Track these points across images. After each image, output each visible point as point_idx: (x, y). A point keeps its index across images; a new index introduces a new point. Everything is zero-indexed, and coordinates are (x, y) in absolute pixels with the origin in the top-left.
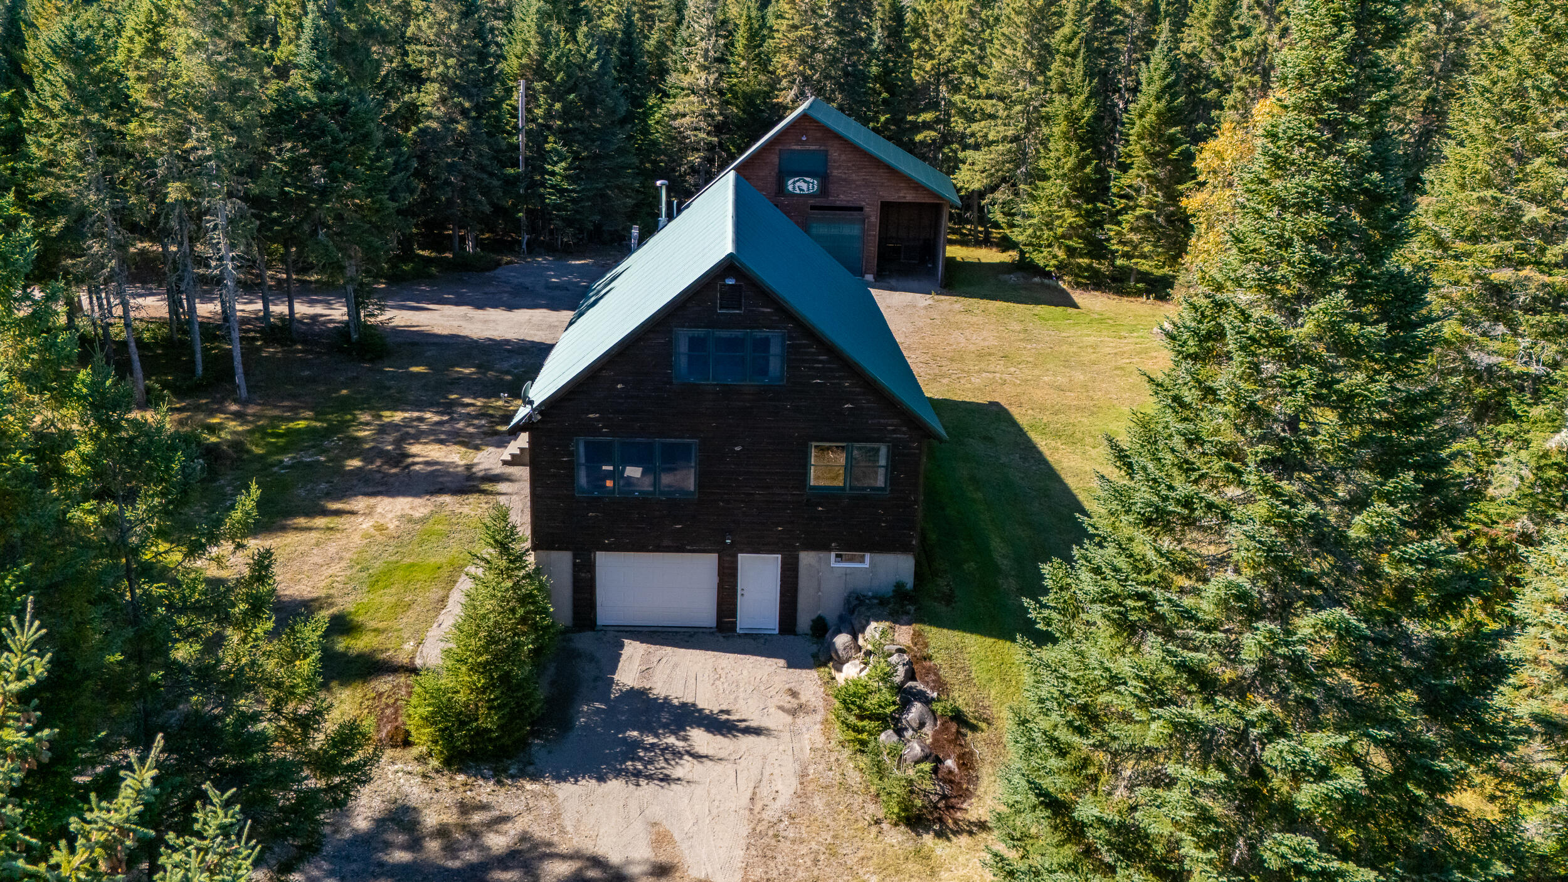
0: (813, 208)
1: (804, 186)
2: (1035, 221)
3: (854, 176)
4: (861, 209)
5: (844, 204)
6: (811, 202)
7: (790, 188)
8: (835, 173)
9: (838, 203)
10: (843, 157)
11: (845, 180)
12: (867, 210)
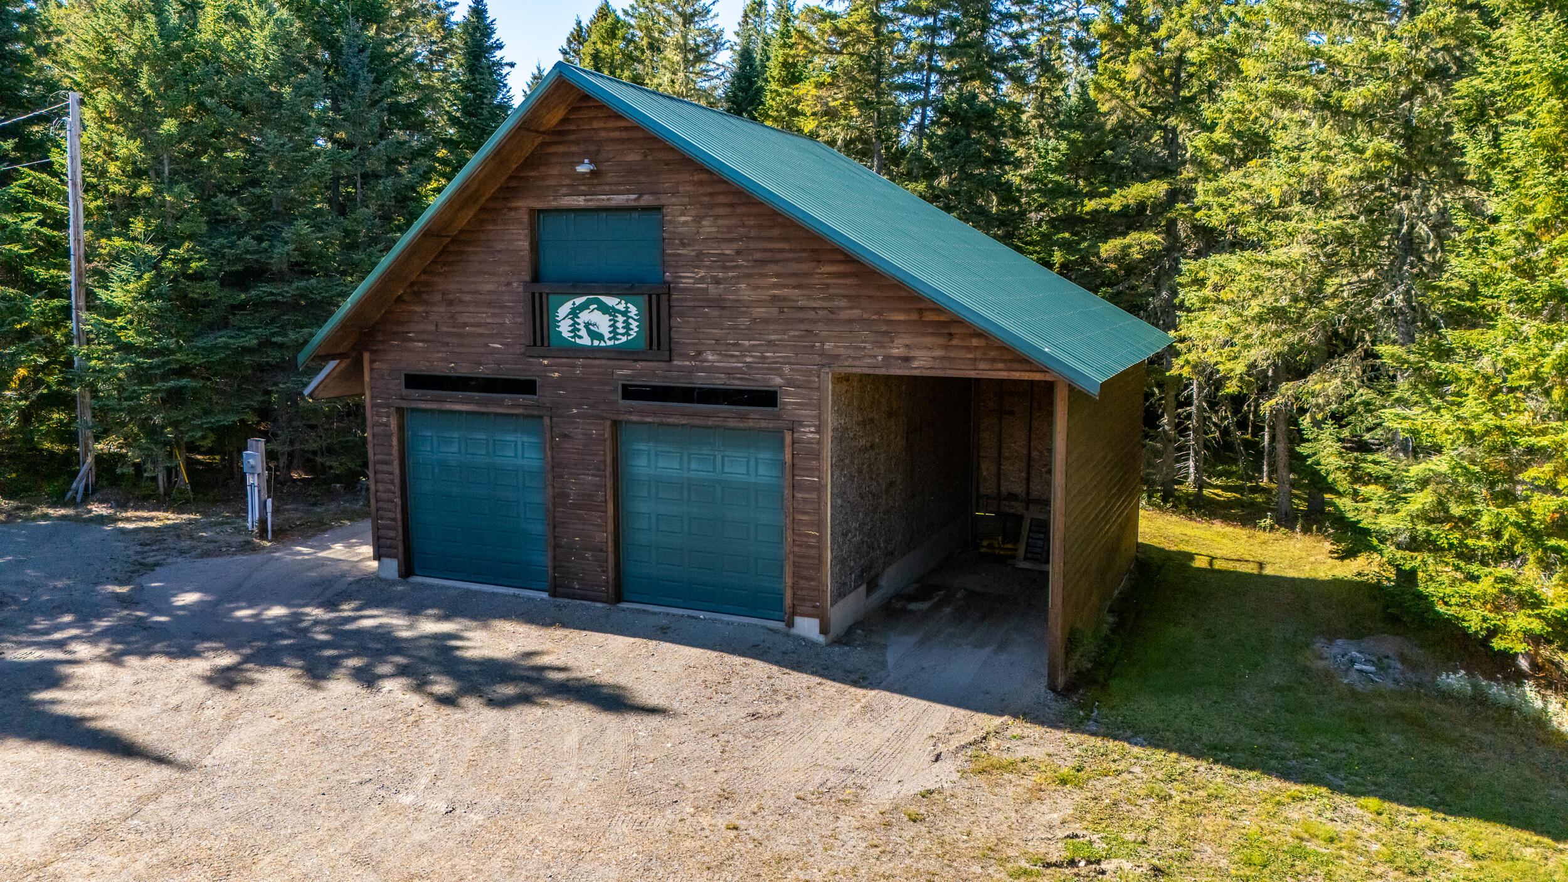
0: (631, 392)
1: (602, 323)
2: (1440, 464)
3: (745, 291)
4: (767, 398)
5: (719, 381)
6: (624, 372)
7: (564, 328)
8: (688, 278)
9: (701, 380)
10: (708, 227)
11: (718, 303)
12: (788, 400)
